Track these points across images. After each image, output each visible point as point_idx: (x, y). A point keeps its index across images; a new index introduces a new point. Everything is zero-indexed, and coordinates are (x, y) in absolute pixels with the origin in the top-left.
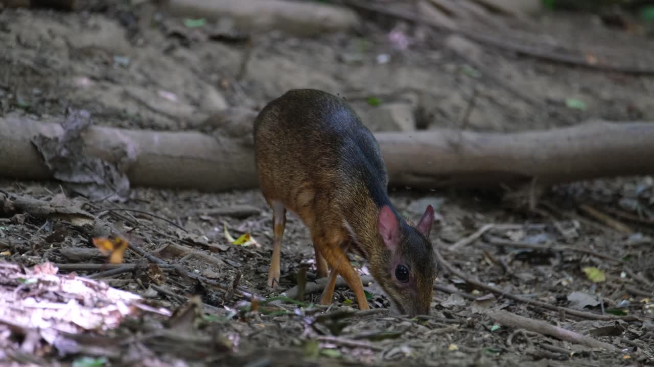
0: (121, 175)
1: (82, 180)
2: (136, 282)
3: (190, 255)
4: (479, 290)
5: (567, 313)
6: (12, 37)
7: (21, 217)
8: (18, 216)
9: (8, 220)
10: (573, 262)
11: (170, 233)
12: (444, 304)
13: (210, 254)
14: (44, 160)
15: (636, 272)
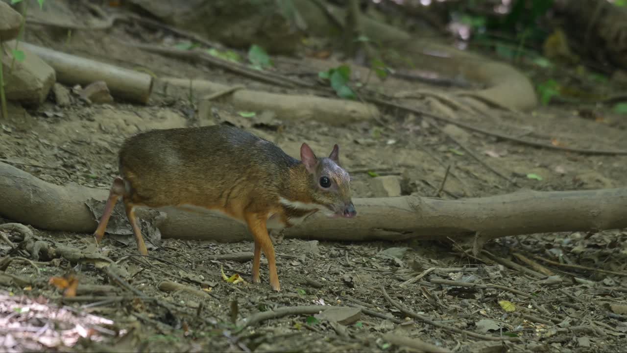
0: (155, 230)
1: (124, 233)
2: (123, 310)
3: (182, 290)
4: (410, 317)
5: (468, 335)
6: (95, 125)
7: (57, 261)
8: (55, 260)
9: (48, 263)
10: (492, 296)
11: (174, 274)
12: (376, 328)
13: (199, 289)
14: (95, 218)
15: (540, 305)
